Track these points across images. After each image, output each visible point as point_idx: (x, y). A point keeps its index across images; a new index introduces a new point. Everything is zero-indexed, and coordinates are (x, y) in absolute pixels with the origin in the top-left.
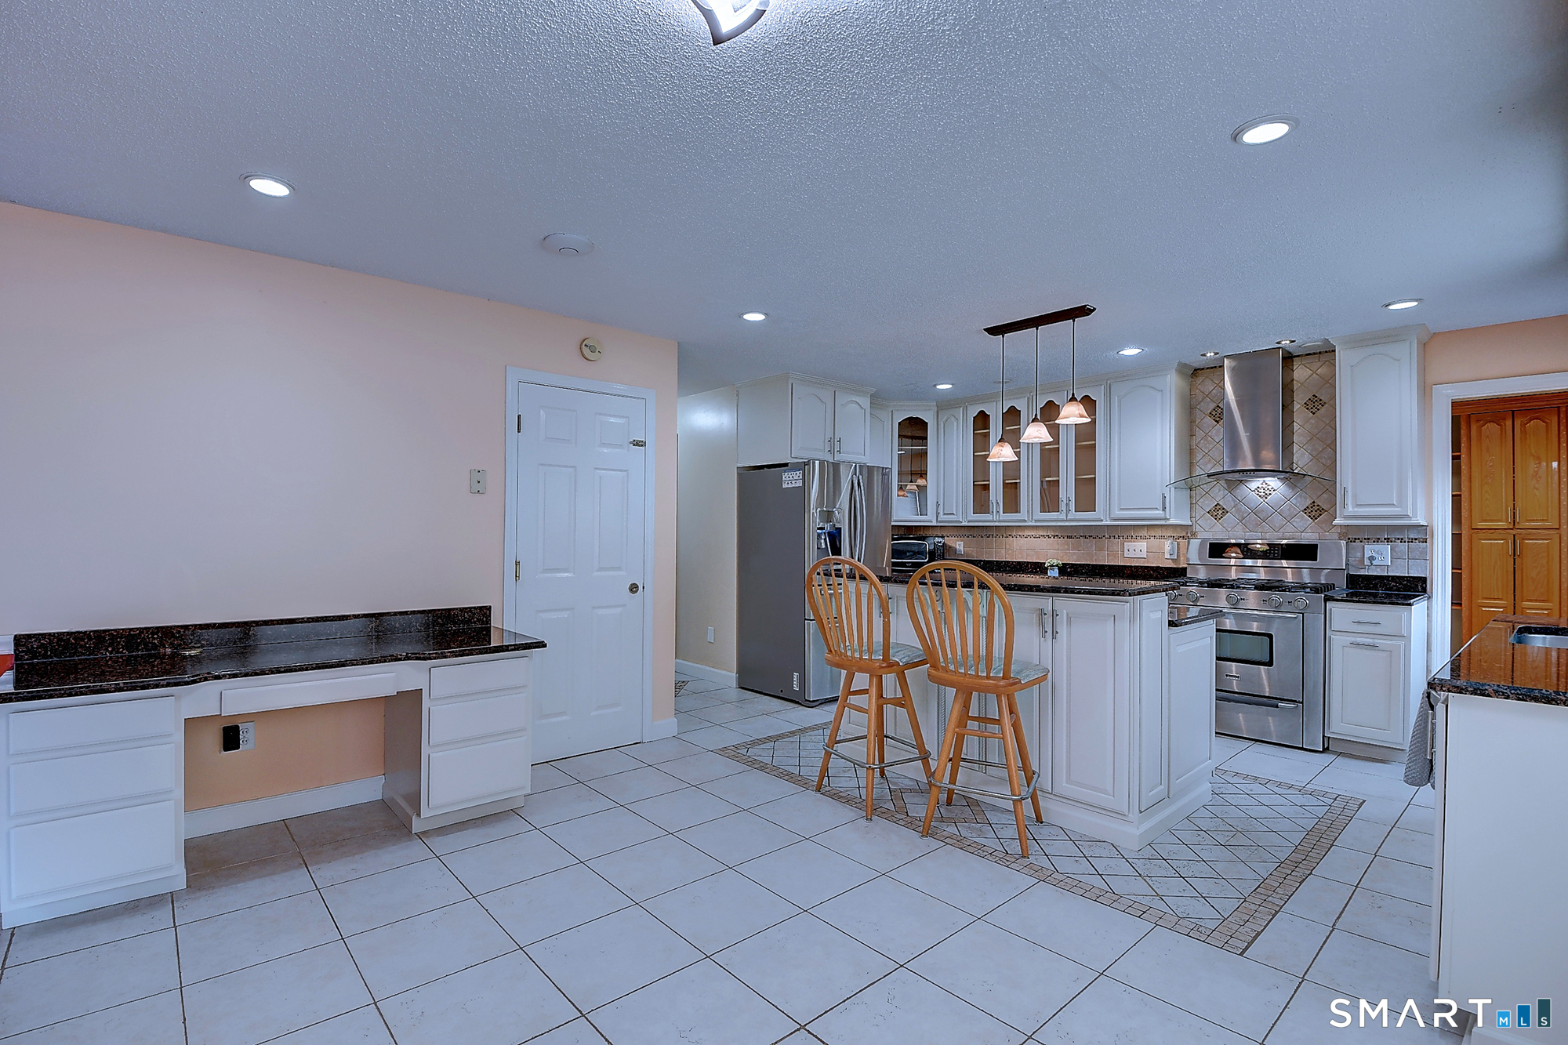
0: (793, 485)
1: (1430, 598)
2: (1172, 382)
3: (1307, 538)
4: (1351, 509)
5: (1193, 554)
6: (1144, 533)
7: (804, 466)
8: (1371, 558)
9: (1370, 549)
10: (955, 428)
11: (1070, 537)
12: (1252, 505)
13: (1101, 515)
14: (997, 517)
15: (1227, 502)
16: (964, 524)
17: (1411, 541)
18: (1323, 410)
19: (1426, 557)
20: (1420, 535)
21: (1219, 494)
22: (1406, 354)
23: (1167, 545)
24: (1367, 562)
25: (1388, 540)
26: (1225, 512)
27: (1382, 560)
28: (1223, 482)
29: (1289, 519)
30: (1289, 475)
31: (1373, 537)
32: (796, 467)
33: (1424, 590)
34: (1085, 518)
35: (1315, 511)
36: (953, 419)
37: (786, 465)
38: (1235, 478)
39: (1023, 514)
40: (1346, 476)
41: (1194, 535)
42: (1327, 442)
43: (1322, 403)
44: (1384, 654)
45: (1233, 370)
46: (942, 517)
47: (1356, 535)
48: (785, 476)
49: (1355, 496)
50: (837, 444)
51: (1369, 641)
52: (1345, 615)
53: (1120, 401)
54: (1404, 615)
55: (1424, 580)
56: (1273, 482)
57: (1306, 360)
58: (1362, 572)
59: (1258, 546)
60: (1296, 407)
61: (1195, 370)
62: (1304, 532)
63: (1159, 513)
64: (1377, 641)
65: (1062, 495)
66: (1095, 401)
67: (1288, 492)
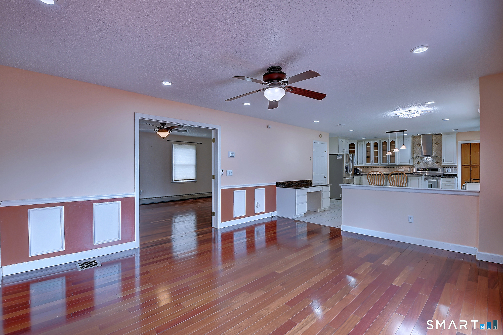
0: (339, 158)
1: (458, 177)
2: (411, 139)
3: (436, 167)
4: (445, 162)
5: (415, 171)
6: (404, 167)
7: (343, 155)
8: (447, 171)
9: (447, 169)
10: (362, 146)
11: (387, 168)
12: (425, 162)
13: (396, 163)
14: (372, 163)
15: (420, 161)
16: (364, 165)
17: (454, 168)
18: (439, 145)
19: (457, 171)
20: (456, 167)
21: (419, 160)
22: (455, 136)
23: (409, 169)
24: (447, 172)
25: (450, 168)
26: (420, 163)
27: (449, 171)
28: (420, 157)
29: (432, 164)
30: (433, 157)
31: (448, 167)
32: (340, 155)
33: (457, 176)
34: (392, 164)
35: (437, 163)
36: (361, 144)
37: (338, 154)
38: (422, 157)
39: (379, 163)
40: (444, 157)
41: (414, 167)
42: (440, 151)
43: (439, 144)
44: (451, 186)
45: (422, 137)
46: (358, 164)
47: (445, 167)
48: (337, 156)
49: (445, 160)
50: (344, 150)
51: (449, 184)
52: (445, 180)
53: (400, 142)
54: (454, 180)
55: (457, 174)
56: (429, 157)
57: (435, 136)
58: (446, 173)
59: (421, 169)
60: (434, 144)
61: (414, 136)
62: (435, 166)
63: (409, 163)
64: (450, 184)
65: (388, 159)
66: (395, 142)
67: (432, 159)
